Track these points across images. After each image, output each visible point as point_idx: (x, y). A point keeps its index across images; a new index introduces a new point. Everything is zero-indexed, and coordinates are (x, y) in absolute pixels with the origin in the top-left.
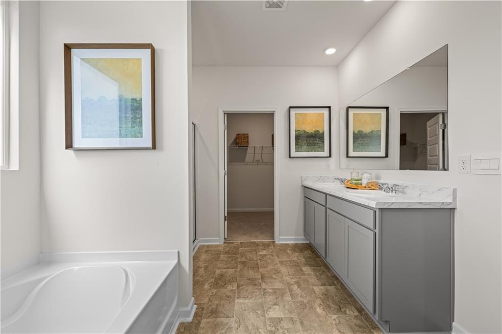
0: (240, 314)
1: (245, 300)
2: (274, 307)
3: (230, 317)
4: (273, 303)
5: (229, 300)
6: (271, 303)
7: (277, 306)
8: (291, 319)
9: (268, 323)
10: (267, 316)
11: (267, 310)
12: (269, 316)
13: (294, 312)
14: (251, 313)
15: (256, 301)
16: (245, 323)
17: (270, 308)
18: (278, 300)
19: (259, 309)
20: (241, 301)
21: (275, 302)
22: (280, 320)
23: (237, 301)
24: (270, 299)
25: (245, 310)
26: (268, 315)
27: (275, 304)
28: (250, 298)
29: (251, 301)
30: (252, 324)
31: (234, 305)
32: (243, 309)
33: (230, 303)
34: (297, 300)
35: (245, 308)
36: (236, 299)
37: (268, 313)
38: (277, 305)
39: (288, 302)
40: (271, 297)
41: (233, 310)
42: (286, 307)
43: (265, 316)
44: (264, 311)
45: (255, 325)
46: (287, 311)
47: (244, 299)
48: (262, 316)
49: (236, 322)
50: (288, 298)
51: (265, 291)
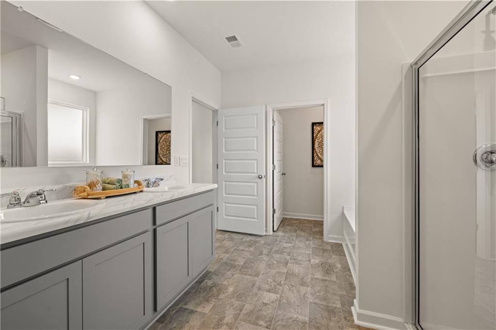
0: (303, 303)
1: (297, 318)
2: (268, 302)
3: (313, 303)
4: (267, 306)
5: (317, 323)
6: (269, 307)
7: (265, 302)
8: (259, 289)
9: (280, 292)
10: (279, 296)
11: (276, 300)
12: (277, 295)
13: (253, 293)
14: (293, 302)
15: (285, 313)
16: (299, 295)
17: (272, 302)
18: (260, 308)
19: (283, 303)
20: (301, 318)
21: (264, 307)
22: (269, 291)
23: (307, 319)
24: (267, 312)
25: (298, 306)
26: (277, 297)
27: (266, 304)
28: (291, 318)
29: (290, 315)
30: (293, 293)
31: (310, 315)
32: (299, 307)
33: (315, 319)
34: (240, 303)
35: (298, 308)
36: (308, 322)
37: (277, 298)
38: (263, 303)
39: (251, 303)
40: (265, 314)
41: (310, 309)
42: (256, 299)
43: (281, 296)
44: (280, 301)
45: (291, 292)
46: (259, 295)
47: (298, 320)
48: (283, 297)
49: (307, 297)
50: (248, 307)
51: (268, 323)
